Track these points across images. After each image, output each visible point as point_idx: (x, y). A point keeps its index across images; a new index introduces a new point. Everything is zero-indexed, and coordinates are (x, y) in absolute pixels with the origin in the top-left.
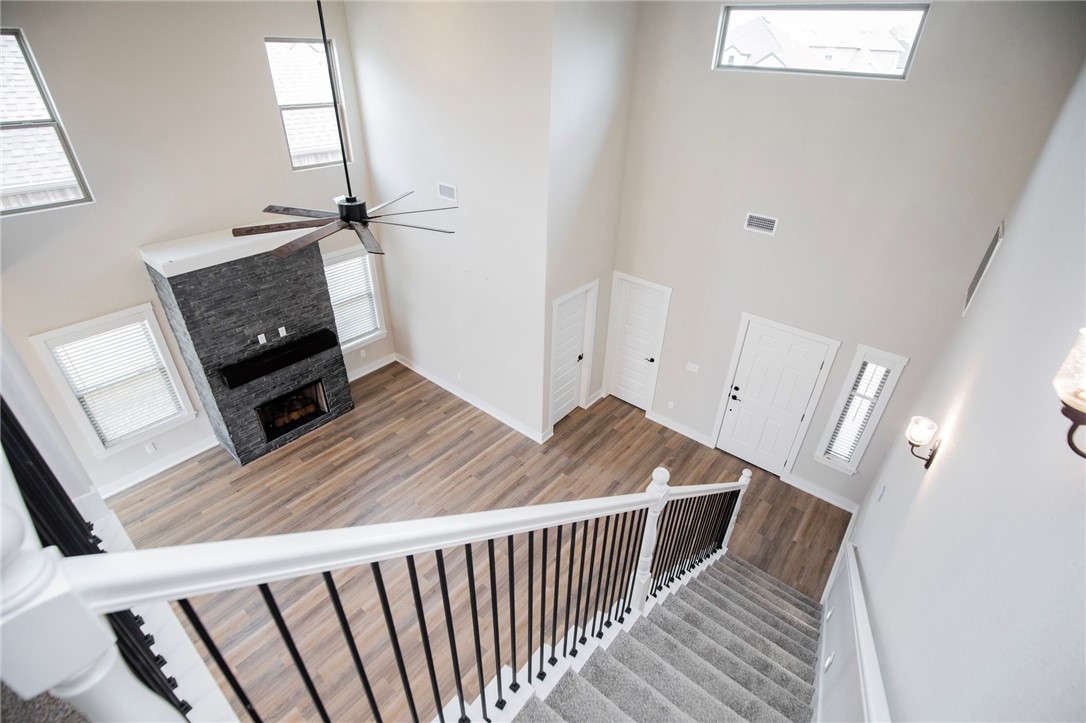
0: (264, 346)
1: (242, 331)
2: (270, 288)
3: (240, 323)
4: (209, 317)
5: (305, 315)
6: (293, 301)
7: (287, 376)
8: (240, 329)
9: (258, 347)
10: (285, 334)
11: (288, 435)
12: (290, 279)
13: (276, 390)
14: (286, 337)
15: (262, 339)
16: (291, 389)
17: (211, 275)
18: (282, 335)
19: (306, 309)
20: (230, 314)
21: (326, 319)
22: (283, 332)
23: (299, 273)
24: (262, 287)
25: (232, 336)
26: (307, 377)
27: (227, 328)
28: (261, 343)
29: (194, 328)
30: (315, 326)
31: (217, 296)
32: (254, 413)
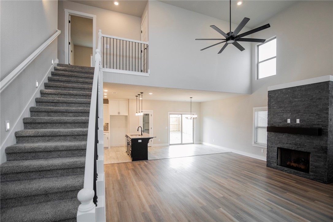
0: (289, 124)
1: (283, 115)
2: (299, 101)
3: (283, 112)
4: (275, 106)
5: (311, 117)
6: (307, 109)
7: (294, 141)
8: (282, 114)
9: (286, 123)
10: (299, 122)
11: (286, 169)
12: (308, 99)
13: (287, 145)
14: (299, 124)
15: (289, 121)
16: (293, 149)
17: (279, 92)
18: (297, 123)
19: (312, 115)
20: (281, 107)
21: (322, 123)
22: (298, 121)
23: (314, 96)
24: (295, 100)
25: (279, 115)
26: (302, 147)
27: (278, 112)
28: (288, 122)
29: (270, 109)
30: (315, 125)
31: (279, 100)
32: (276, 149)
